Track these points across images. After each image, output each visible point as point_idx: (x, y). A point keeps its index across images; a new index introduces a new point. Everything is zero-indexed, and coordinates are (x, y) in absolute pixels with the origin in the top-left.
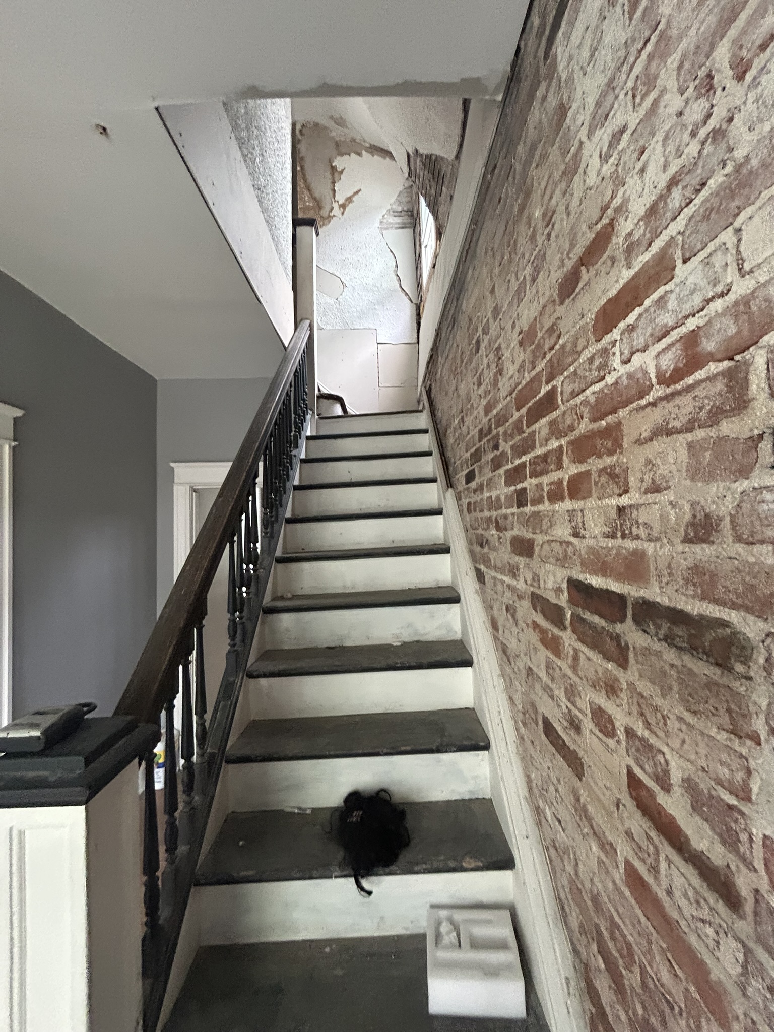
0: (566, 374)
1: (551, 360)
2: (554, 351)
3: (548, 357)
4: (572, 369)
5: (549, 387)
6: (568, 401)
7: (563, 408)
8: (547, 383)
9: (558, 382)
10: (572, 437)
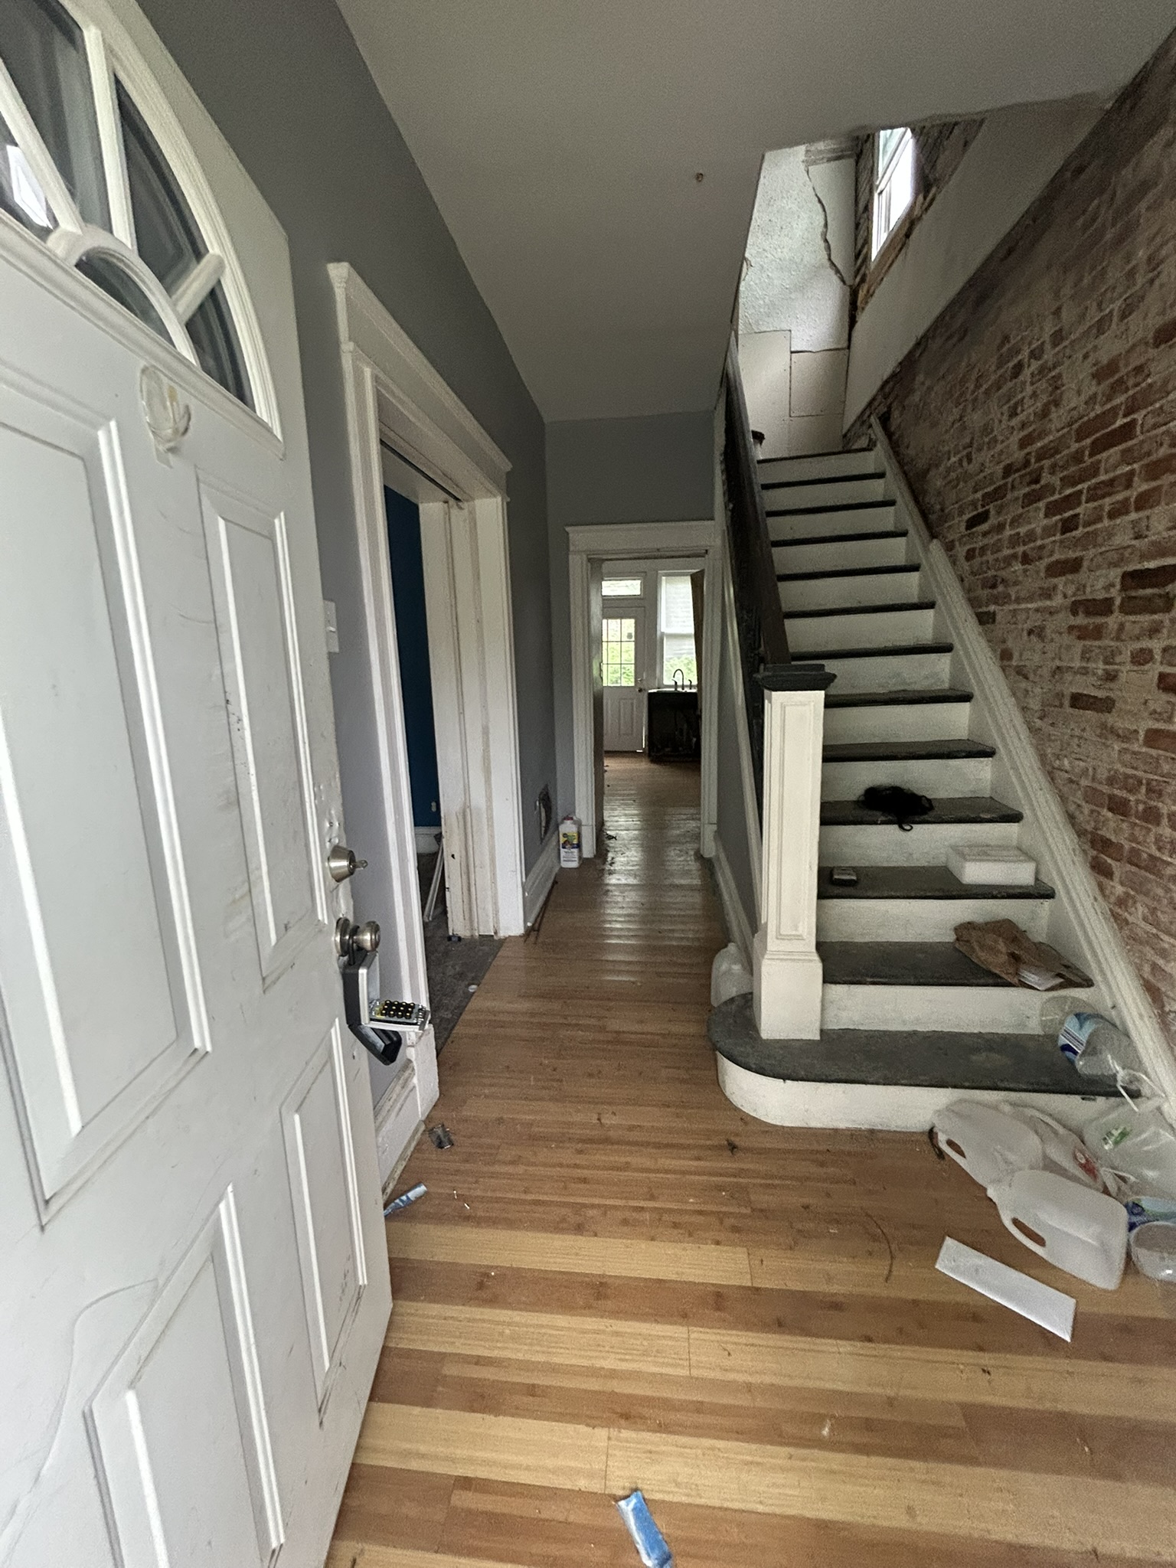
0: (1150, 408)
1: (1133, 396)
2: (1138, 388)
3: (1131, 393)
4: (1157, 405)
5: (1128, 419)
6: (1148, 431)
7: (1141, 438)
8: (1125, 416)
9: (1138, 416)
10: (1146, 461)
